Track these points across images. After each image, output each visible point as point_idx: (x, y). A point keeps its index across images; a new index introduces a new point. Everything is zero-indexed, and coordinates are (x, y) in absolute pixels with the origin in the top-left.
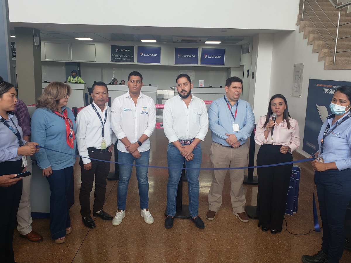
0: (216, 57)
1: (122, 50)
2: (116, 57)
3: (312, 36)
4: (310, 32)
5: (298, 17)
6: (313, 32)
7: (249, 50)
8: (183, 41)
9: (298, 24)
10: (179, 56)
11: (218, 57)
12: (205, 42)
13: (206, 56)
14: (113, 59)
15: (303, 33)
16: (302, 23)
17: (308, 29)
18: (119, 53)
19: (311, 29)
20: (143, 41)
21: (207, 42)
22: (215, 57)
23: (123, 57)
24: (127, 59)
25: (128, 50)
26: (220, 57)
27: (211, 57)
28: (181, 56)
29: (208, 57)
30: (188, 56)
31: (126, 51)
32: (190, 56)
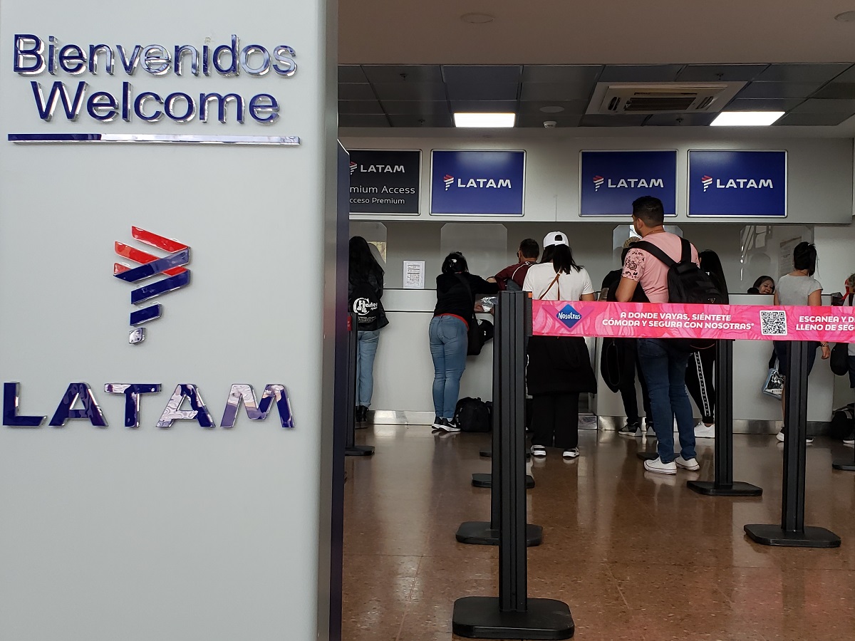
0: (752, 183)
1: (372, 169)
10: (599, 182)
13: (707, 182)
18: (359, 179)
20: (460, 119)
22: (745, 184)
23: (375, 195)
24: (393, 201)
25: (397, 167)
26: (766, 185)
27: (731, 183)
28: (606, 182)
29: (718, 186)
30: (636, 184)
31: (388, 169)
32: (643, 183)
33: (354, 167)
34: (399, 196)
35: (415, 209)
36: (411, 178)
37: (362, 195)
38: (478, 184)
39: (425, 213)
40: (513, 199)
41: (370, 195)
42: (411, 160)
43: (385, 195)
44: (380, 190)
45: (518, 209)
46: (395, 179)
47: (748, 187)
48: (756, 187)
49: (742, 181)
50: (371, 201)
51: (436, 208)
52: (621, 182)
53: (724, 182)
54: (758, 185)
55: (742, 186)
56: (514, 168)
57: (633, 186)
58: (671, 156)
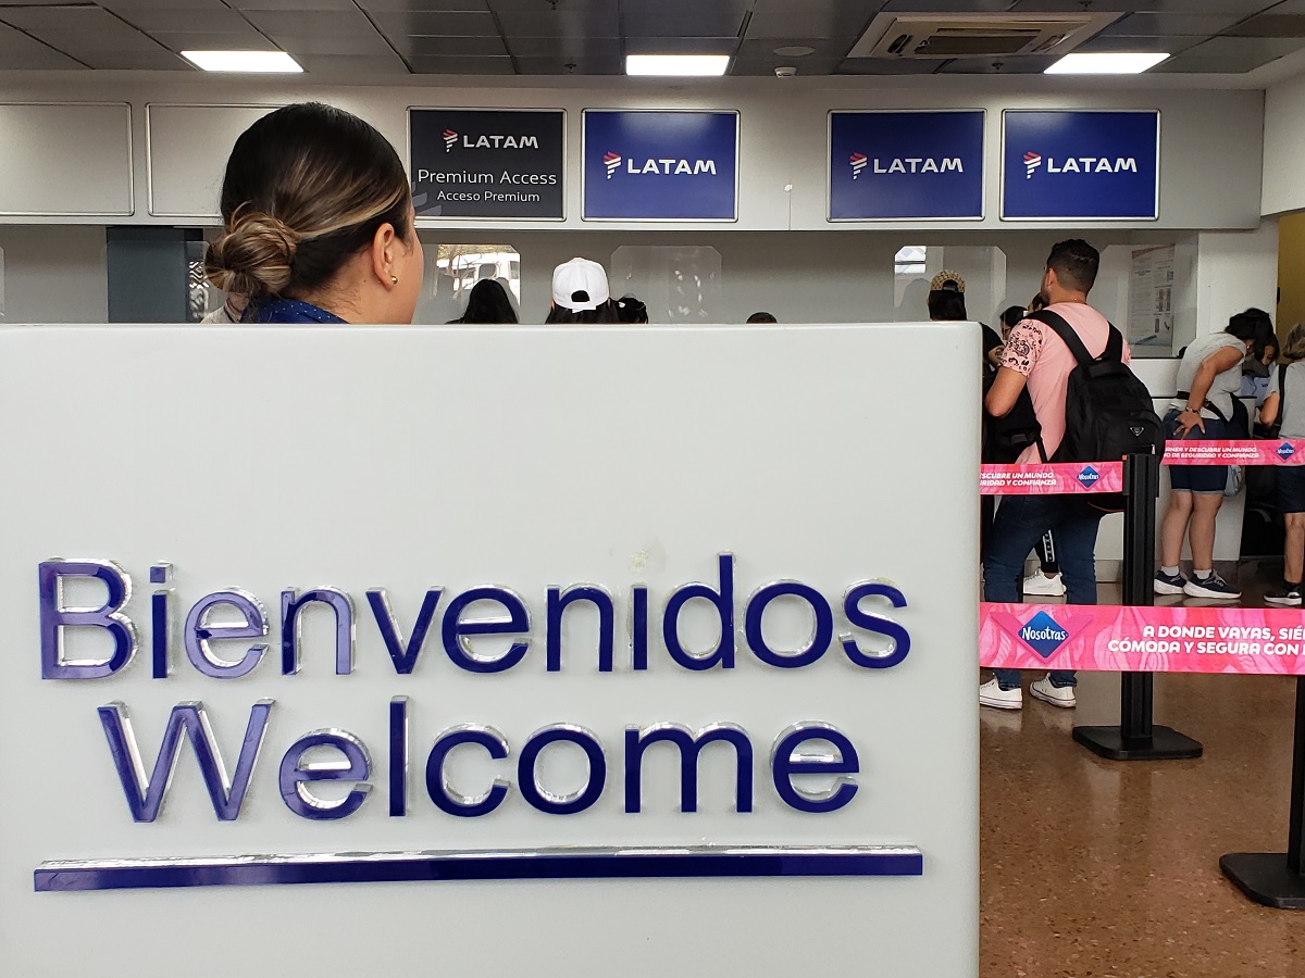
0: (1104, 165)
1: (483, 141)
2: (449, 187)
10: (859, 164)
11: (1113, 165)
13: (1033, 163)
14: (425, 197)
18: (462, 159)
22: (1093, 165)
23: (489, 186)
24: (519, 197)
25: (524, 138)
26: (1126, 168)
27: (1071, 165)
28: (870, 164)
29: (1051, 169)
30: (919, 166)
31: (510, 142)
32: (930, 165)
33: (451, 139)
34: (531, 188)
35: (557, 211)
36: (550, 157)
37: (466, 188)
38: (661, 167)
39: (574, 216)
40: (718, 194)
41: (480, 187)
42: (548, 126)
43: (507, 188)
44: (497, 178)
45: (727, 210)
46: (522, 160)
47: (1097, 170)
48: (1110, 170)
49: (1087, 161)
50: (482, 196)
51: (591, 210)
52: (894, 164)
53: (1059, 164)
54: (1113, 168)
55: (1087, 170)
56: (718, 138)
57: (913, 170)
58: (974, 121)
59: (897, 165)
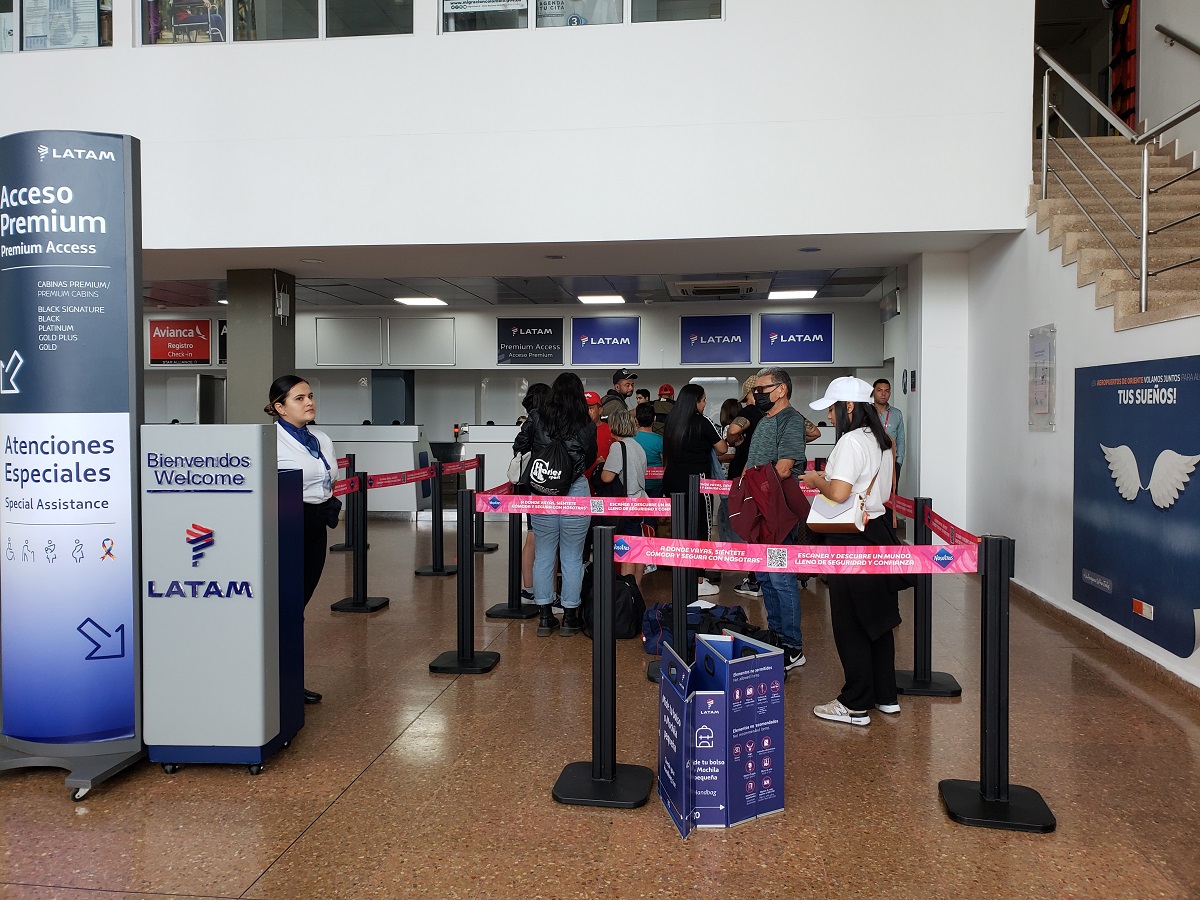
0: (807, 338)
1: (528, 331)
2: (513, 351)
3: (1072, 238)
4: (1067, 229)
5: (1032, 190)
6: (1077, 227)
7: (898, 308)
8: (701, 293)
9: (1032, 210)
10: (694, 339)
11: (812, 338)
12: (768, 293)
13: (774, 338)
14: (503, 355)
15: (1047, 233)
16: (1045, 205)
17: (1059, 221)
18: (520, 339)
19: (1072, 219)
20: (585, 300)
21: (774, 296)
22: (802, 338)
23: (531, 350)
24: (544, 355)
25: (546, 330)
26: (817, 339)
27: (792, 338)
28: (699, 339)
29: (781, 340)
30: (721, 339)
31: (540, 331)
32: (726, 339)
33: (515, 331)
34: (549, 351)
35: (560, 361)
36: (558, 338)
37: (521, 351)
38: (606, 341)
39: (568, 363)
40: (632, 353)
41: (527, 351)
42: (556, 325)
43: (539, 351)
44: (535, 347)
45: (635, 360)
46: (545, 339)
47: (804, 341)
48: (810, 341)
49: (800, 336)
50: (528, 355)
51: (575, 360)
53: (786, 338)
55: (799, 341)
56: (631, 330)
57: (719, 342)
58: (747, 319)
59: (711, 339)
